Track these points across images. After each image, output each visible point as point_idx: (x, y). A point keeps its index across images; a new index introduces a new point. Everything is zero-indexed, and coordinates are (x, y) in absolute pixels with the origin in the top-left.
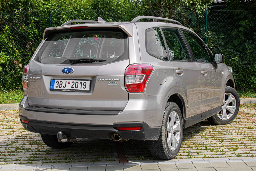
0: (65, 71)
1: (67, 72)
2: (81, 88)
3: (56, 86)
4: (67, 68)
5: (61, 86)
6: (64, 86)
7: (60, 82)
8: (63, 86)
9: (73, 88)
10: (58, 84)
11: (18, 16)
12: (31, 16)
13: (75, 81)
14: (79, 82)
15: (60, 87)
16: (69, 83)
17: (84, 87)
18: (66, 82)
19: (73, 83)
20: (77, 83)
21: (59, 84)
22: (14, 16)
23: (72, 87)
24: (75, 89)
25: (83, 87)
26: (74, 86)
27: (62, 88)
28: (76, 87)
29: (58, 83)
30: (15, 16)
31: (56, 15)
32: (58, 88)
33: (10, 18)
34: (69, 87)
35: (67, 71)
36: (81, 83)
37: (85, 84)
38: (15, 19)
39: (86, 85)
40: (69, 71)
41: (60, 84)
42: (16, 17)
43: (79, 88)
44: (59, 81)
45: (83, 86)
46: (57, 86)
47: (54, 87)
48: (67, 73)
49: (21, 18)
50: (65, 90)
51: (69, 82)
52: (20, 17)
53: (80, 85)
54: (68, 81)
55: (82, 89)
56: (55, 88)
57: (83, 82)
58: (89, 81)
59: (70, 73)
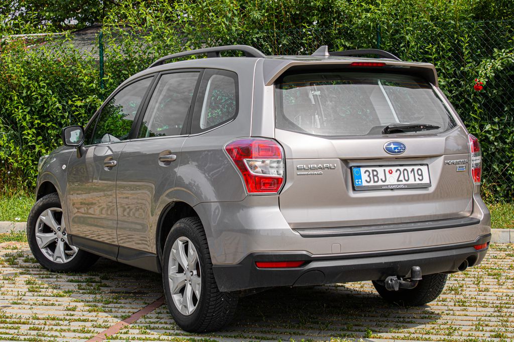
0: (392, 148)
1: (396, 150)
2: (415, 180)
3: (366, 181)
4: (394, 143)
5: (376, 179)
6: (384, 179)
7: (373, 171)
8: (381, 179)
9: (401, 181)
10: (369, 176)
11: (310, 39)
12: (337, 38)
13: (402, 168)
14: (409, 168)
15: (375, 182)
16: (391, 172)
17: (421, 178)
18: (384, 170)
19: (398, 172)
20: (405, 172)
21: (371, 176)
22: (302, 39)
23: (398, 180)
24: (404, 182)
25: (419, 179)
26: (401, 178)
27: (380, 183)
28: (407, 178)
29: (367, 173)
30: (304, 39)
31: (392, 35)
32: (372, 184)
33: (294, 43)
34: (392, 180)
35: (395, 148)
36: (413, 170)
37: (420, 172)
38: (302, 44)
39: (422, 175)
40: (399, 148)
41: (374, 176)
42: (306, 40)
43: (411, 181)
44: (370, 169)
45: (417, 176)
46: (368, 180)
47: (361, 182)
48: (395, 152)
49: (316, 43)
50: (387, 185)
51: (391, 170)
52: (314, 41)
53: (411, 175)
54: (387, 169)
55: (418, 182)
56: (365, 184)
57: (416, 168)
58: (426, 167)
59: (401, 152)
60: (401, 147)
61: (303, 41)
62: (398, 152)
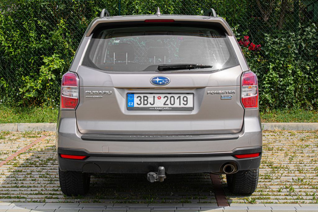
0: (157, 81)
1: (161, 83)
2: (180, 105)
3: (137, 104)
4: (160, 78)
5: (146, 102)
6: (152, 103)
7: (144, 97)
8: (150, 103)
9: (168, 105)
10: (140, 100)
11: (77, 6)
12: (94, 6)
13: (169, 96)
14: (176, 96)
15: (144, 104)
16: (159, 98)
17: (185, 103)
18: (154, 97)
19: (166, 98)
20: (172, 99)
21: (142, 100)
22: (72, 6)
23: (165, 104)
24: (170, 106)
25: (184, 104)
26: (168, 102)
27: (149, 105)
28: (172, 103)
29: (139, 98)
30: (73, 6)
32: (142, 106)
33: (67, 9)
34: (159, 103)
35: (159, 81)
36: (179, 97)
37: (185, 99)
38: (72, 10)
39: (187, 101)
40: (163, 81)
41: (144, 100)
42: (75, 7)
43: (177, 105)
44: (142, 96)
45: (182, 102)
46: (139, 103)
47: (133, 104)
48: (160, 84)
50: (154, 108)
51: (160, 97)
52: (80, 8)
53: (177, 101)
54: (156, 96)
55: (182, 106)
56: (136, 105)
57: (182, 96)
58: (192, 96)
59: (165, 84)
60: (165, 81)
61: (73, 8)
62: (162, 84)
